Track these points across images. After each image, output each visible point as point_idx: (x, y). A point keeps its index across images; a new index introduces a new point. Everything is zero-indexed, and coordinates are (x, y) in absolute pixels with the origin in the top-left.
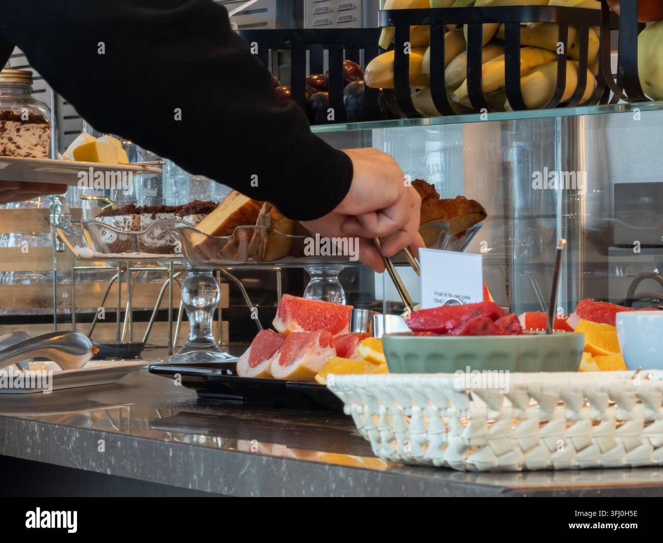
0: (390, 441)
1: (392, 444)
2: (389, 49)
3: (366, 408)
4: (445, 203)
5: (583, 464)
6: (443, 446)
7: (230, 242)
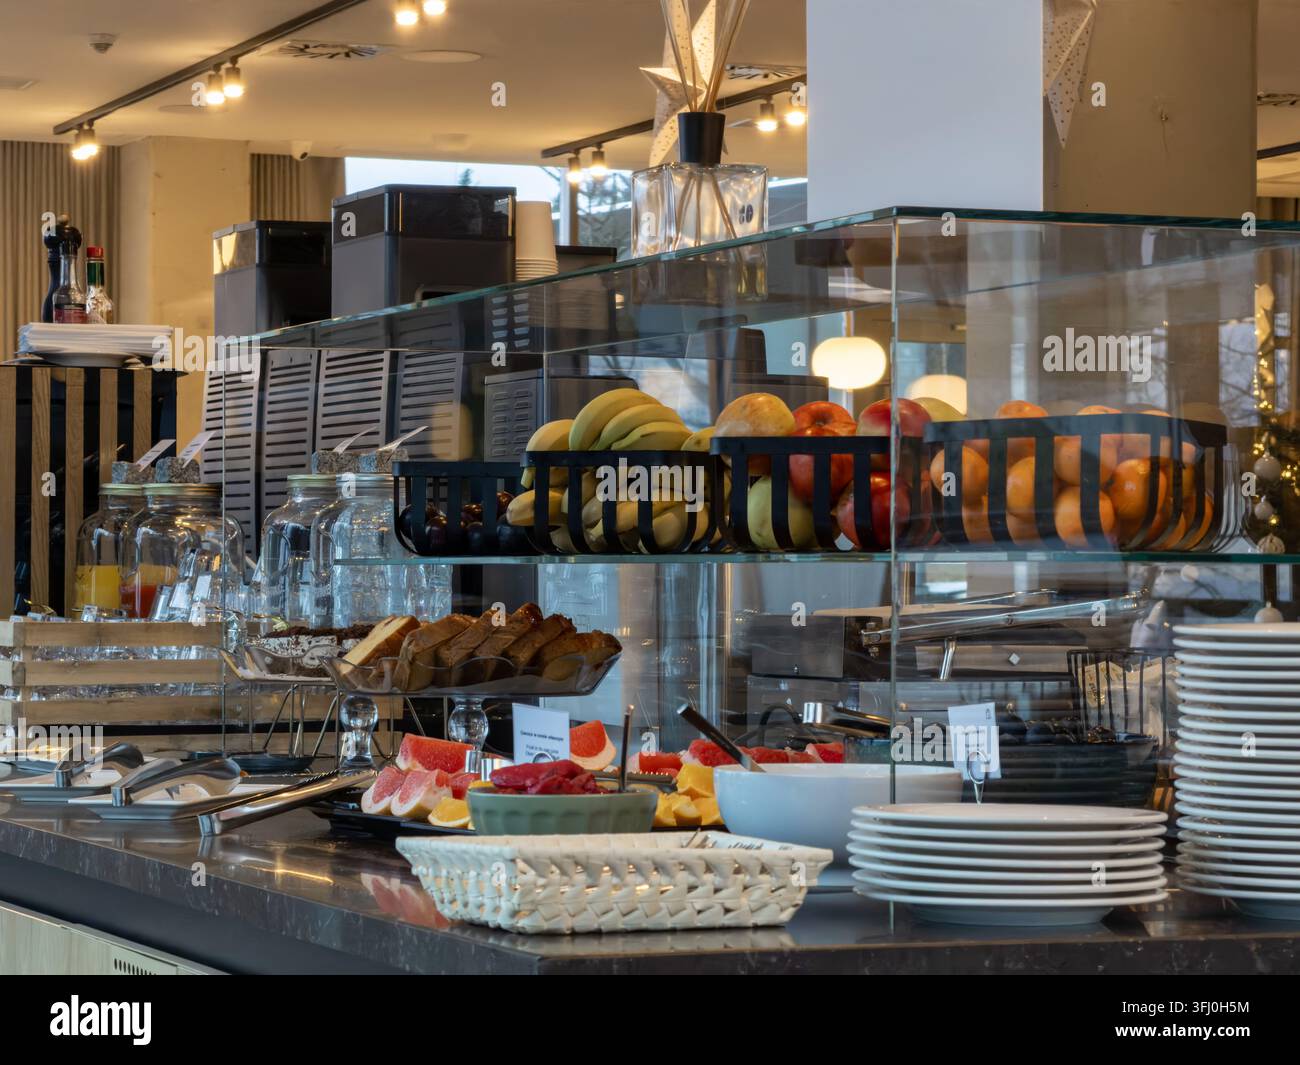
0: (452, 901)
1: (454, 905)
2: (531, 488)
3: (430, 870)
4: (582, 636)
5: (629, 928)
6: (496, 909)
7: (374, 672)
